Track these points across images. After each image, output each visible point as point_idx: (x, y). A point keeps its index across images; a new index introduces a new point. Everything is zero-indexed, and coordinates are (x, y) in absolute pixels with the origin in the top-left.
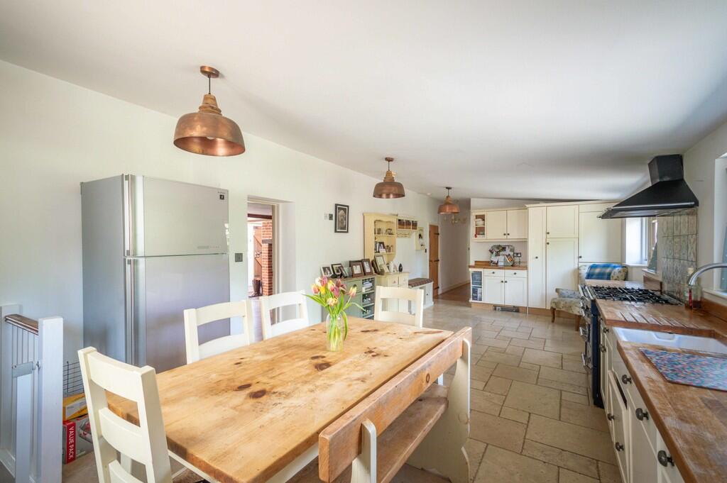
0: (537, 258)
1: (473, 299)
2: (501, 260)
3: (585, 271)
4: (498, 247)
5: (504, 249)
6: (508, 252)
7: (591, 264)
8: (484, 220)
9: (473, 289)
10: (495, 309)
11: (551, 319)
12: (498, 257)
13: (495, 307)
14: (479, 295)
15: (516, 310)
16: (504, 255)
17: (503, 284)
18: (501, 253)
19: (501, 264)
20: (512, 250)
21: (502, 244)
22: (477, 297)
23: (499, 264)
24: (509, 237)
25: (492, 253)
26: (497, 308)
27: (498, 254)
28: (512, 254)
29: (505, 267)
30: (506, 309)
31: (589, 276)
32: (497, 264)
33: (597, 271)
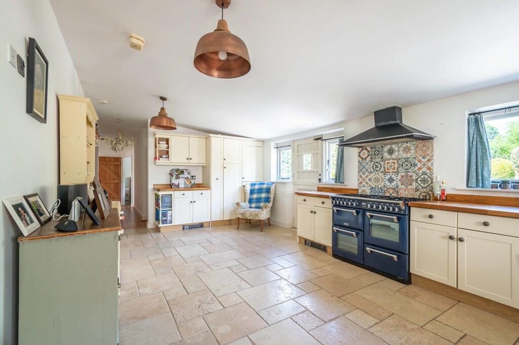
0: (217, 179)
1: (163, 223)
2: (181, 182)
3: (248, 188)
4: (177, 170)
5: (182, 172)
6: (186, 175)
7: (251, 183)
8: (167, 143)
9: (162, 213)
10: (184, 229)
11: (236, 226)
12: (178, 180)
13: (184, 227)
14: (169, 218)
15: (201, 225)
16: (183, 178)
17: (192, 204)
18: (181, 176)
19: (182, 186)
20: (189, 173)
21: (180, 168)
22: (166, 220)
23: (180, 186)
24: (191, 161)
25: (173, 176)
26: (185, 227)
27: (177, 177)
28: (189, 176)
29: (186, 189)
30: (192, 227)
31: (252, 192)
32: (178, 186)
33: (257, 187)
